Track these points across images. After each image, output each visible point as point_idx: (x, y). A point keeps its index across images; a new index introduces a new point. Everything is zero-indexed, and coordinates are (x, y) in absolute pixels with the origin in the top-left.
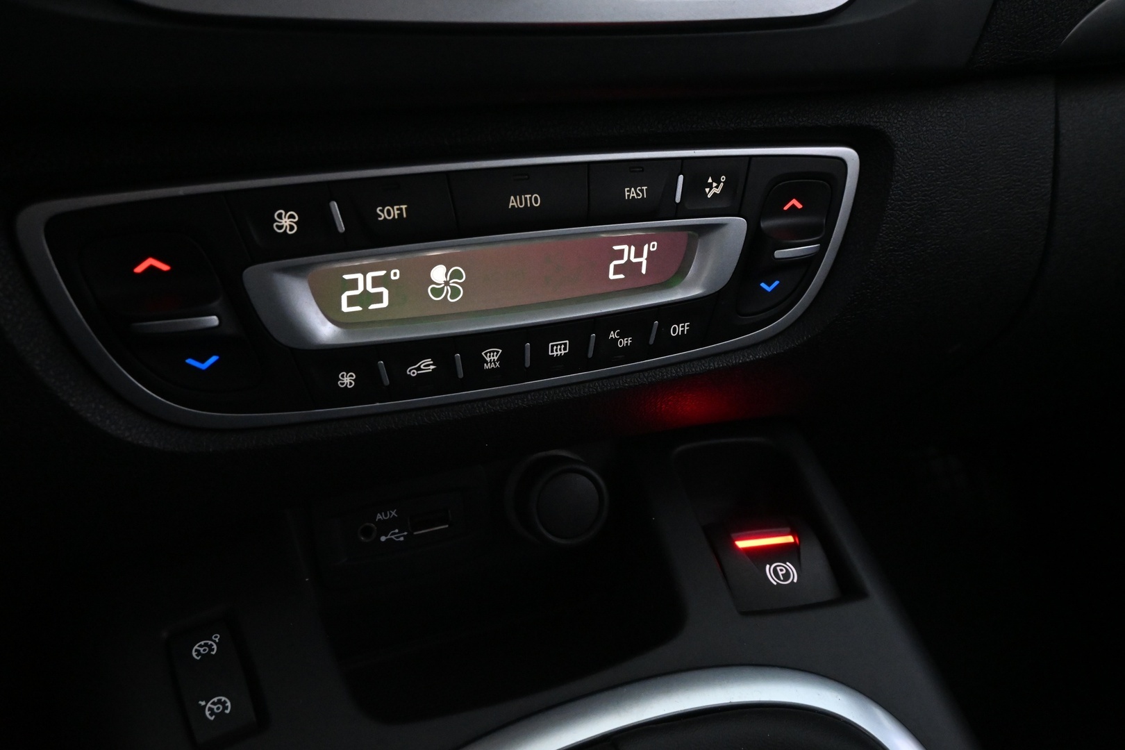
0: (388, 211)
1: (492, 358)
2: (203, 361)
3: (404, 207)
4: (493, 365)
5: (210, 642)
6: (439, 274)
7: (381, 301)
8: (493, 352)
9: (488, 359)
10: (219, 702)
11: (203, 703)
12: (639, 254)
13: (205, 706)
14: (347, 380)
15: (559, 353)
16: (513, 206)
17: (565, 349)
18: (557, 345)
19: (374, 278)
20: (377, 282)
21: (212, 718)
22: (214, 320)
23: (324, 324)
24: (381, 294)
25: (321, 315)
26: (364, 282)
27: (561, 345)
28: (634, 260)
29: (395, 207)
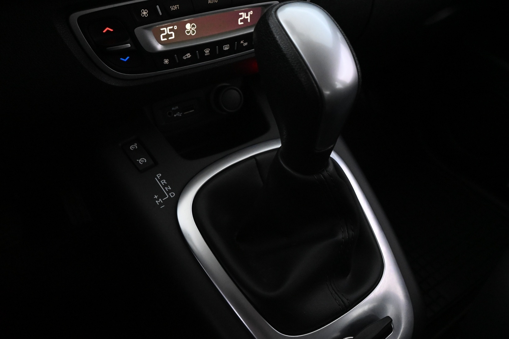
0: (174, 7)
1: (207, 51)
2: (125, 59)
3: (178, 5)
4: (208, 54)
5: (134, 146)
6: (188, 26)
7: (172, 36)
8: (207, 50)
9: (206, 52)
10: (142, 160)
11: (138, 160)
12: (247, 15)
13: (139, 161)
14: (166, 61)
15: (226, 49)
16: (210, 3)
17: (228, 47)
18: (226, 46)
19: (169, 29)
20: (170, 30)
21: (142, 164)
22: (129, 45)
23: (158, 45)
24: (172, 34)
25: (157, 42)
26: (167, 30)
27: (227, 46)
28: (246, 18)
29: (176, 6)
